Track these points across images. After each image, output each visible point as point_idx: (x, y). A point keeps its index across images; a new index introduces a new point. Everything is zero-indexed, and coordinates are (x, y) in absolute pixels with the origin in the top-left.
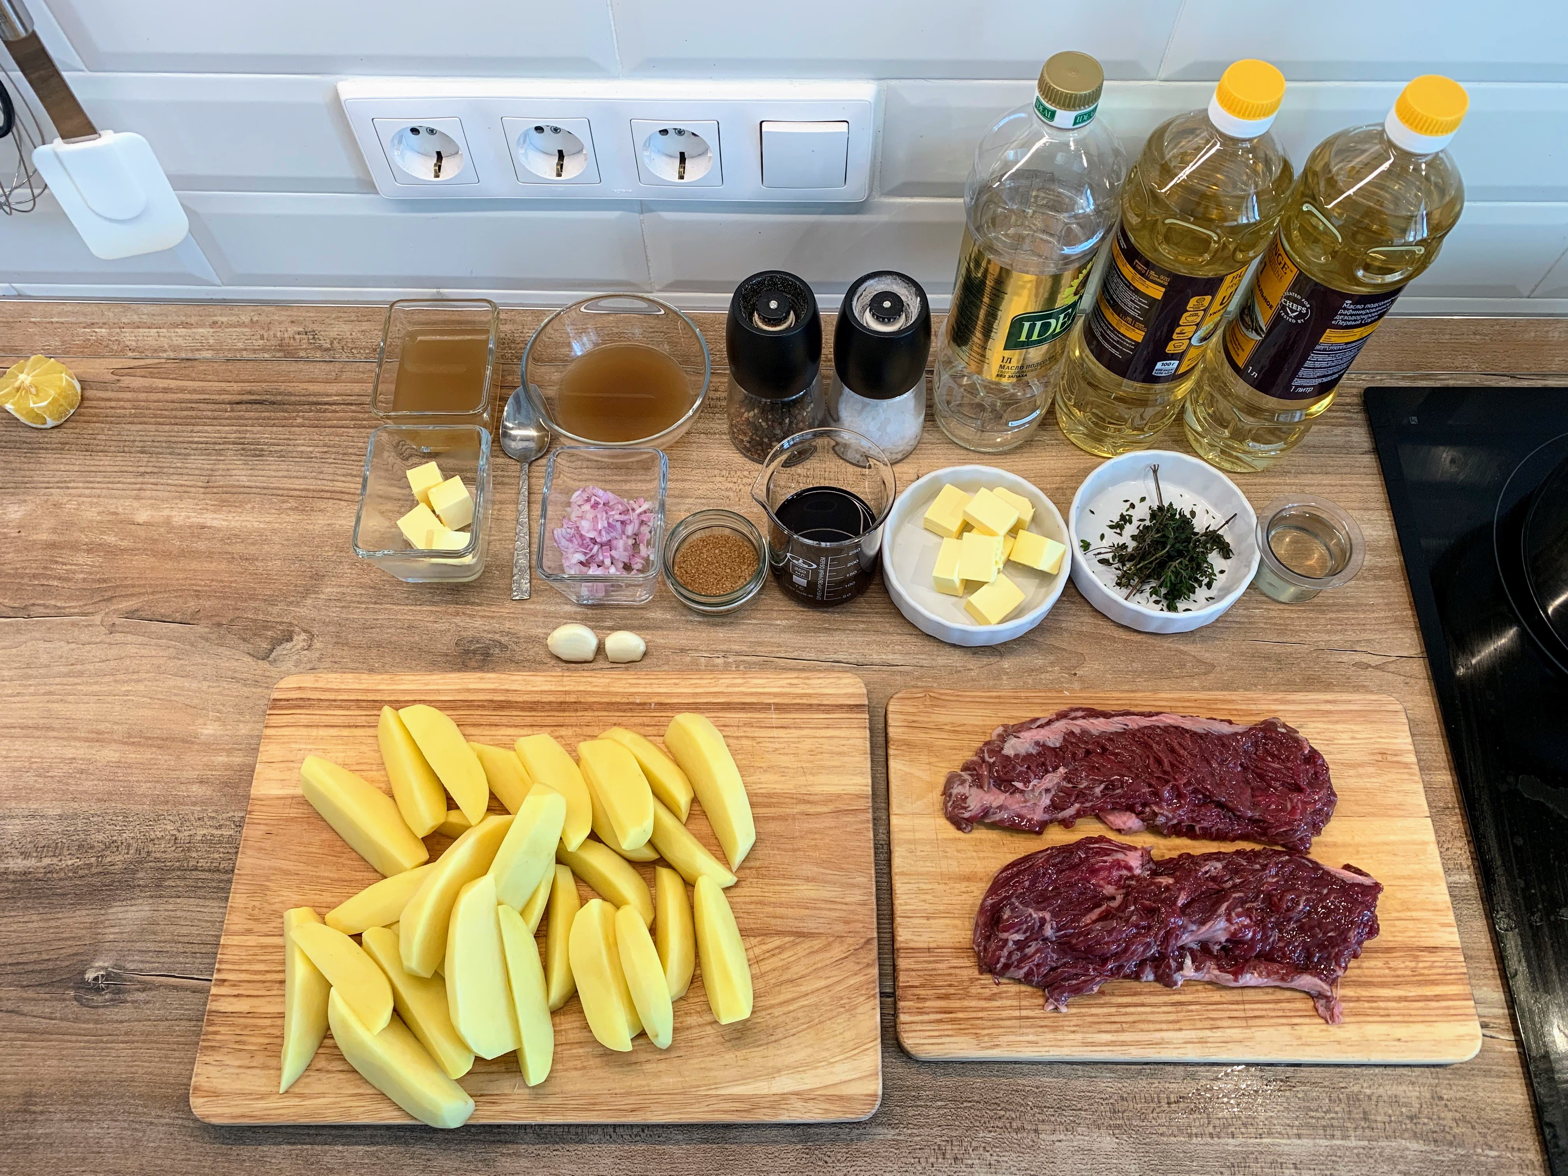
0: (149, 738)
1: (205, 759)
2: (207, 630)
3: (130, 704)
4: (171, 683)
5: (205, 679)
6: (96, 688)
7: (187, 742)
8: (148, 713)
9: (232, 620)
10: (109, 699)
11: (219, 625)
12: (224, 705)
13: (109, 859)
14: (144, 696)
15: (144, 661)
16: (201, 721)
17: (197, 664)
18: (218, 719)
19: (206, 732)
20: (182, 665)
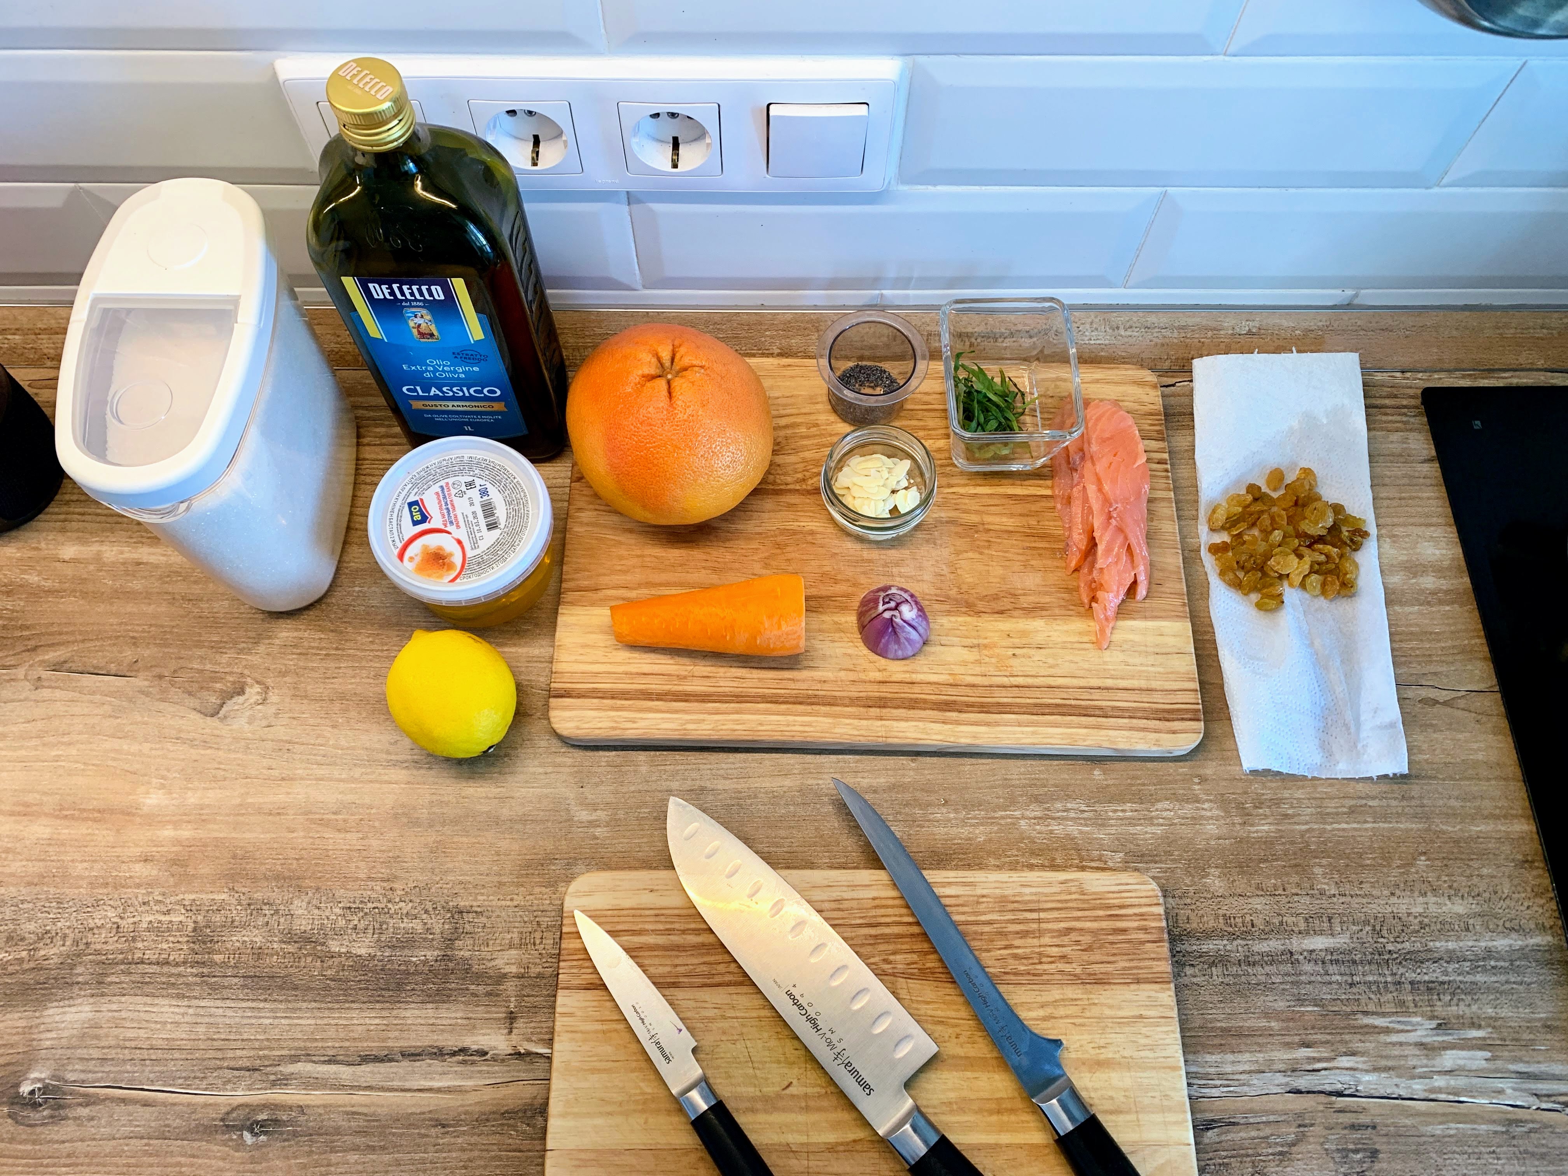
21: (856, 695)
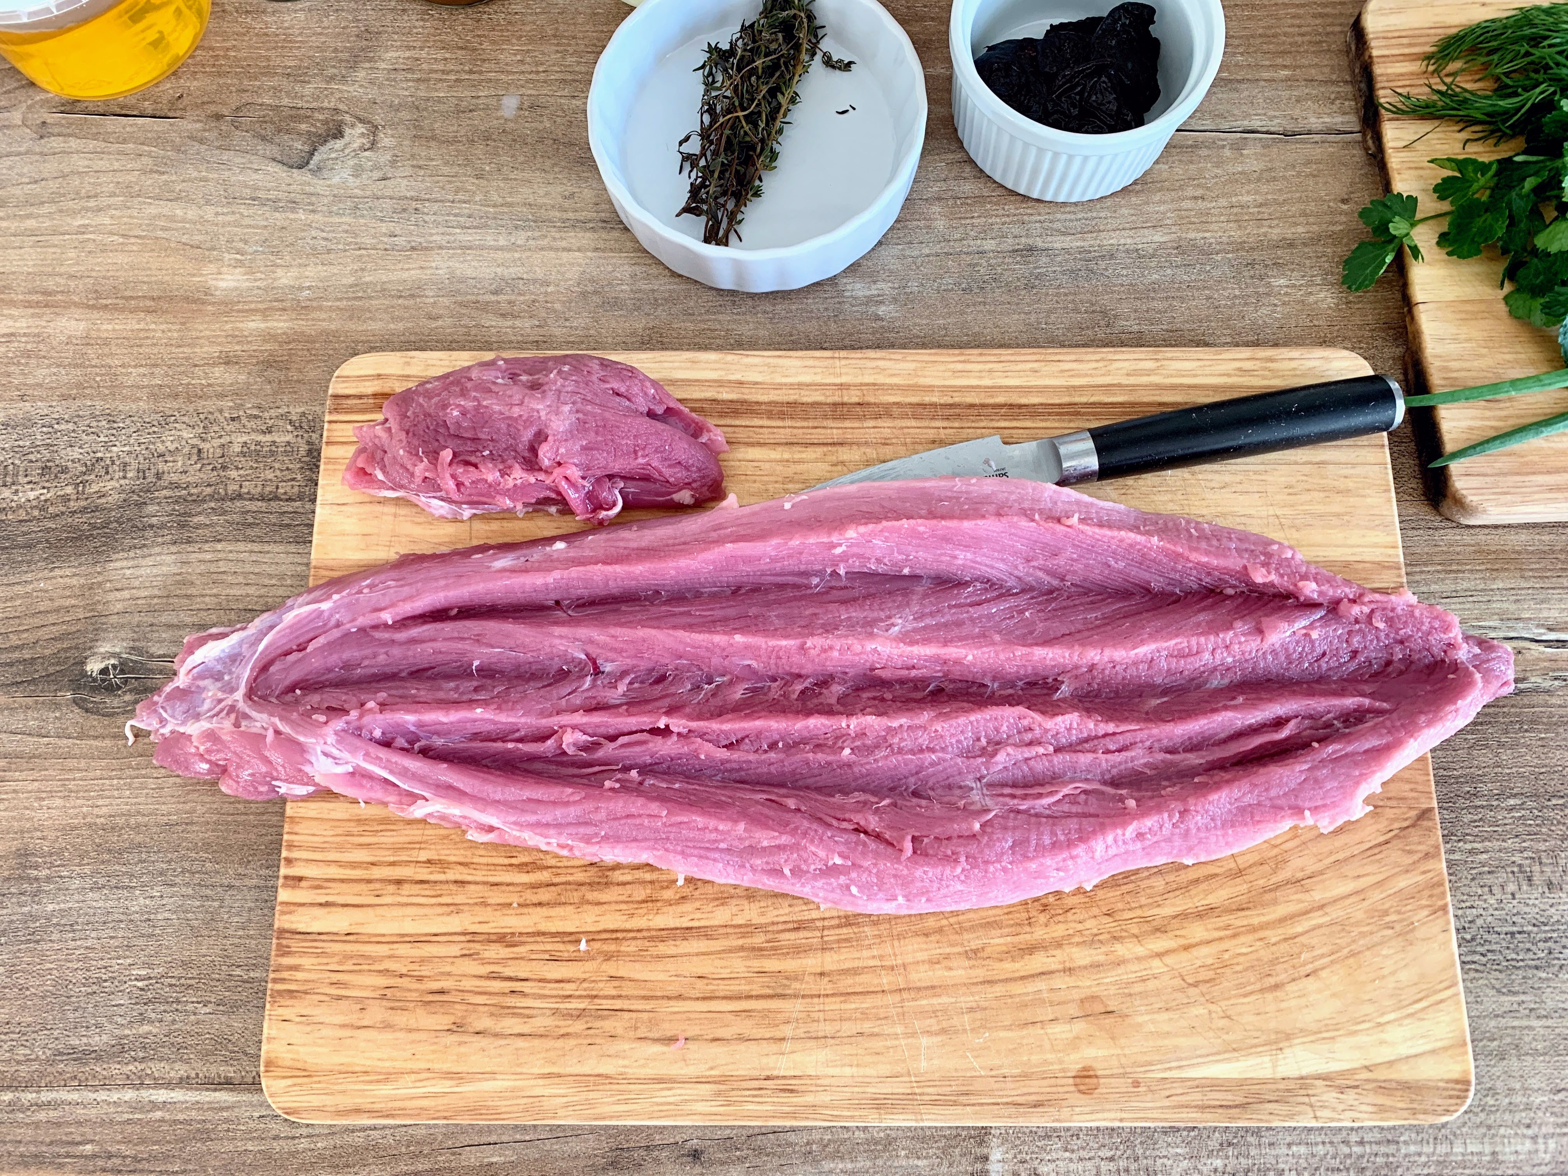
0: (132, 298)
1: (228, 326)
2: (199, 126)
3: (91, 246)
4: (153, 210)
5: (208, 203)
6: (31, 223)
7: (195, 301)
8: (122, 259)
9: (238, 109)
10: (56, 239)
11: (218, 117)
12: (246, 242)
13: (95, 488)
14: (112, 233)
15: (103, 179)
16: (212, 268)
17: (190, 180)
18: (239, 264)
19: (222, 284)
20: (166, 183)
21: (880, 423)
